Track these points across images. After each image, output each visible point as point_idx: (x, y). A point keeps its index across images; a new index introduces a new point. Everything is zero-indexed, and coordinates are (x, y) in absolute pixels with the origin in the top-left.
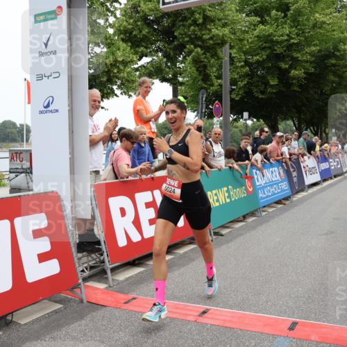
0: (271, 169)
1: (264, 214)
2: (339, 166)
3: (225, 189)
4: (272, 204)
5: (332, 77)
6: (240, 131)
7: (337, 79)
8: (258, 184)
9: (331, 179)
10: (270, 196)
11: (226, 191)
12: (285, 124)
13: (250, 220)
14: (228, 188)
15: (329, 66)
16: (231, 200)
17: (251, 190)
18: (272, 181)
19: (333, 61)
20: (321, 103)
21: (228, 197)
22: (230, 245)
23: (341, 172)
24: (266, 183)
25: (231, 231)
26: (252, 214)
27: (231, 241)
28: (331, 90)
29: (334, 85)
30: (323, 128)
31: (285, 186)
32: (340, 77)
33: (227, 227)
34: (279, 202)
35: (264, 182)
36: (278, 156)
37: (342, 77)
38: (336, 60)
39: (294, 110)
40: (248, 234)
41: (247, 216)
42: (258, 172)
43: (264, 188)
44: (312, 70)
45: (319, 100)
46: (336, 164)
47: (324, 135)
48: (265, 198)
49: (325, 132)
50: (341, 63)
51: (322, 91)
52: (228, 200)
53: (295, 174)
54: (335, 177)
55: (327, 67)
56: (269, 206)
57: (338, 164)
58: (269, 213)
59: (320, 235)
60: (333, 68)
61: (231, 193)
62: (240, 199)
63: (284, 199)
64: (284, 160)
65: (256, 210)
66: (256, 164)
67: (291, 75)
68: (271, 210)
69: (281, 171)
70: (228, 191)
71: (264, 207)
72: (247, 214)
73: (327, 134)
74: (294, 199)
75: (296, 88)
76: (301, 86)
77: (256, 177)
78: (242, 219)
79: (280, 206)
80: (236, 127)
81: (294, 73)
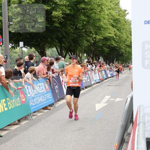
0: (39, 84)
1: (34, 117)
2: (89, 80)
3: (4, 100)
4: (40, 110)
5: (83, 17)
6: (19, 55)
7: (86, 19)
8: (29, 96)
9: (83, 89)
10: (38, 104)
11: (5, 102)
12: (52, 51)
13: (24, 123)
14: (6, 100)
15: (80, 9)
16: (8, 108)
17: (24, 100)
18: (40, 93)
19: (83, 6)
20: (76, 36)
21: (6, 107)
22: (7, 143)
23: (90, 84)
24: (35, 95)
25: (8, 133)
26: (25, 118)
27: (8, 140)
28: (82, 26)
29: (85, 23)
30: (78, 54)
31: (50, 96)
32: (88, 17)
33: (6, 130)
34: (45, 108)
35: (34, 94)
36: (44, 75)
37: (90, 18)
38: (84, 5)
39: (57, 41)
40: (22, 134)
41: (21, 120)
42: (29, 87)
43: (33, 98)
44: (68, 12)
45: (74, 33)
46: (86, 79)
47: (79, 58)
48: (35, 105)
49: (79, 56)
50: (88, 7)
51: (76, 27)
52: (6, 109)
53: (56, 87)
54: (86, 88)
55: (79, 10)
56: (38, 111)
57: (88, 79)
58: (38, 116)
59: (74, 131)
60: (83, 11)
61: (9, 103)
62: (16, 108)
63: (49, 106)
64: (48, 77)
65: (28, 115)
66: (27, 80)
67: (53, 15)
68: (39, 114)
69: (47, 85)
70: (6, 102)
71: (35, 112)
72: (22, 119)
73: (81, 58)
74: (57, 105)
75: (57, 25)
76: (60, 23)
77: (27, 90)
78: (17, 122)
79: (46, 111)
80: (16, 53)
81: (54, 13)
